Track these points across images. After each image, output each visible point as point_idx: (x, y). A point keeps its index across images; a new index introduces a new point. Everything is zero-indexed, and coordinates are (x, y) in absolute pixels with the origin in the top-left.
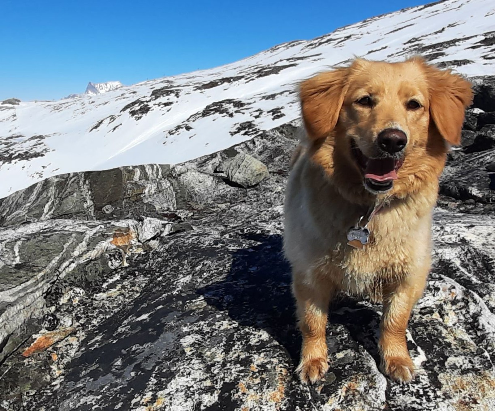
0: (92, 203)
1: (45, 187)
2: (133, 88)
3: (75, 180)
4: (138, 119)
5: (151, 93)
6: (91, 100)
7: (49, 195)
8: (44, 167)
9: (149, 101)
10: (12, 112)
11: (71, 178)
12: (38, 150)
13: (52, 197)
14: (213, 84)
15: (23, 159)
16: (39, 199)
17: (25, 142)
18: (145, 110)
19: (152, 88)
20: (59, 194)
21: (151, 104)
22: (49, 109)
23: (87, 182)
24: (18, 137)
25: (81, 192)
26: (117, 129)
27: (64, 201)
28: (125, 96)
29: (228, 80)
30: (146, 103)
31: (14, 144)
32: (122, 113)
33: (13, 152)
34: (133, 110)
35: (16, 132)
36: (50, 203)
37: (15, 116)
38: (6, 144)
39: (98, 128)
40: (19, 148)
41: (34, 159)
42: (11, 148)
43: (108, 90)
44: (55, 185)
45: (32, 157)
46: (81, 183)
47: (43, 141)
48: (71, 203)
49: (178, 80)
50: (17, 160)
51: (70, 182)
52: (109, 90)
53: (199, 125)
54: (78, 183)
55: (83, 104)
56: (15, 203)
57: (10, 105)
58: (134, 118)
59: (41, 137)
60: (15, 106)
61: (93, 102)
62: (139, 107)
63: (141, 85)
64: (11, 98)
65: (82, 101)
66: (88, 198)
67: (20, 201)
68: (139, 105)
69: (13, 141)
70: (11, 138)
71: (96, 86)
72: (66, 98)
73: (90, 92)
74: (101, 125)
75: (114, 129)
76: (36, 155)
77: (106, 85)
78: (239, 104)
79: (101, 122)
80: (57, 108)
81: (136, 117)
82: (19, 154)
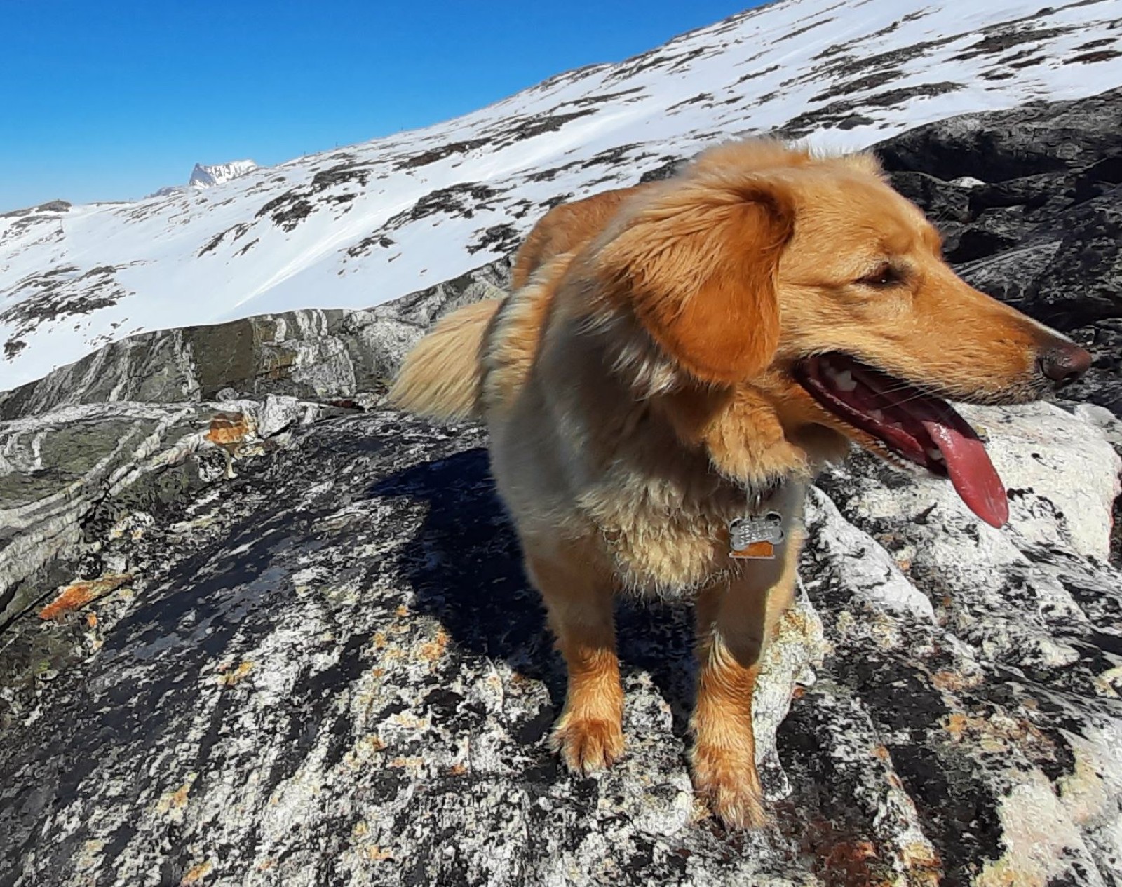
0: (198, 386)
1: (111, 358)
2: (277, 172)
3: (166, 343)
4: (290, 230)
5: (312, 179)
6: (200, 197)
7: (118, 372)
8: (114, 325)
9: (310, 194)
10: (55, 225)
11: (159, 340)
12: (104, 293)
13: (124, 376)
14: (430, 157)
15: (77, 311)
16: (101, 381)
17: (80, 279)
18: (303, 210)
19: (314, 170)
20: (135, 371)
21: (312, 200)
22: (121, 218)
23: (188, 347)
24: (67, 270)
25: (177, 365)
26: (250, 249)
27: (147, 382)
28: (264, 186)
29: (460, 147)
30: (303, 199)
31: (61, 283)
32: (258, 218)
33: (58, 299)
34: (279, 211)
35: (62, 262)
36: (119, 387)
37: (60, 232)
38: (45, 284)
39: (214, 250)
40: (69, 291)
41: (96, 310)
42: (55, 291)
43: (231, 176)
44: (129, 353)
45: (92, 308)
46: (177, 348)
47: (112, 276)
48: (158, 386)
49: (364, 152)
50: (65, 314)
51: (157, 348)
52: (234, 177)
53: (404, 235)
54: (172, 348)
55: (185, 204)
56: (56, 389)
57: (52, 213)
58: (281, 227)
59: (109, 270)
60: (62, 213)
61: (203, 201)
62: (290, 207)
63: (294, 165)
64: (52, 199)
65: (183, 200)
66: (190, 376)
67: (66, 385)
68: (291, 202)
69: (57, 278)
70: (55, 273)
71: (209, 171)
72: (153, 196)
73: (197, 182)
74: (221, 244)
75: (245, 249)
76: (101, 303)
77: (228, 167)
78: (482, 192)
79: (220, 238)
80: (138, 215)
81: (285, 226)
82: (70, 303)
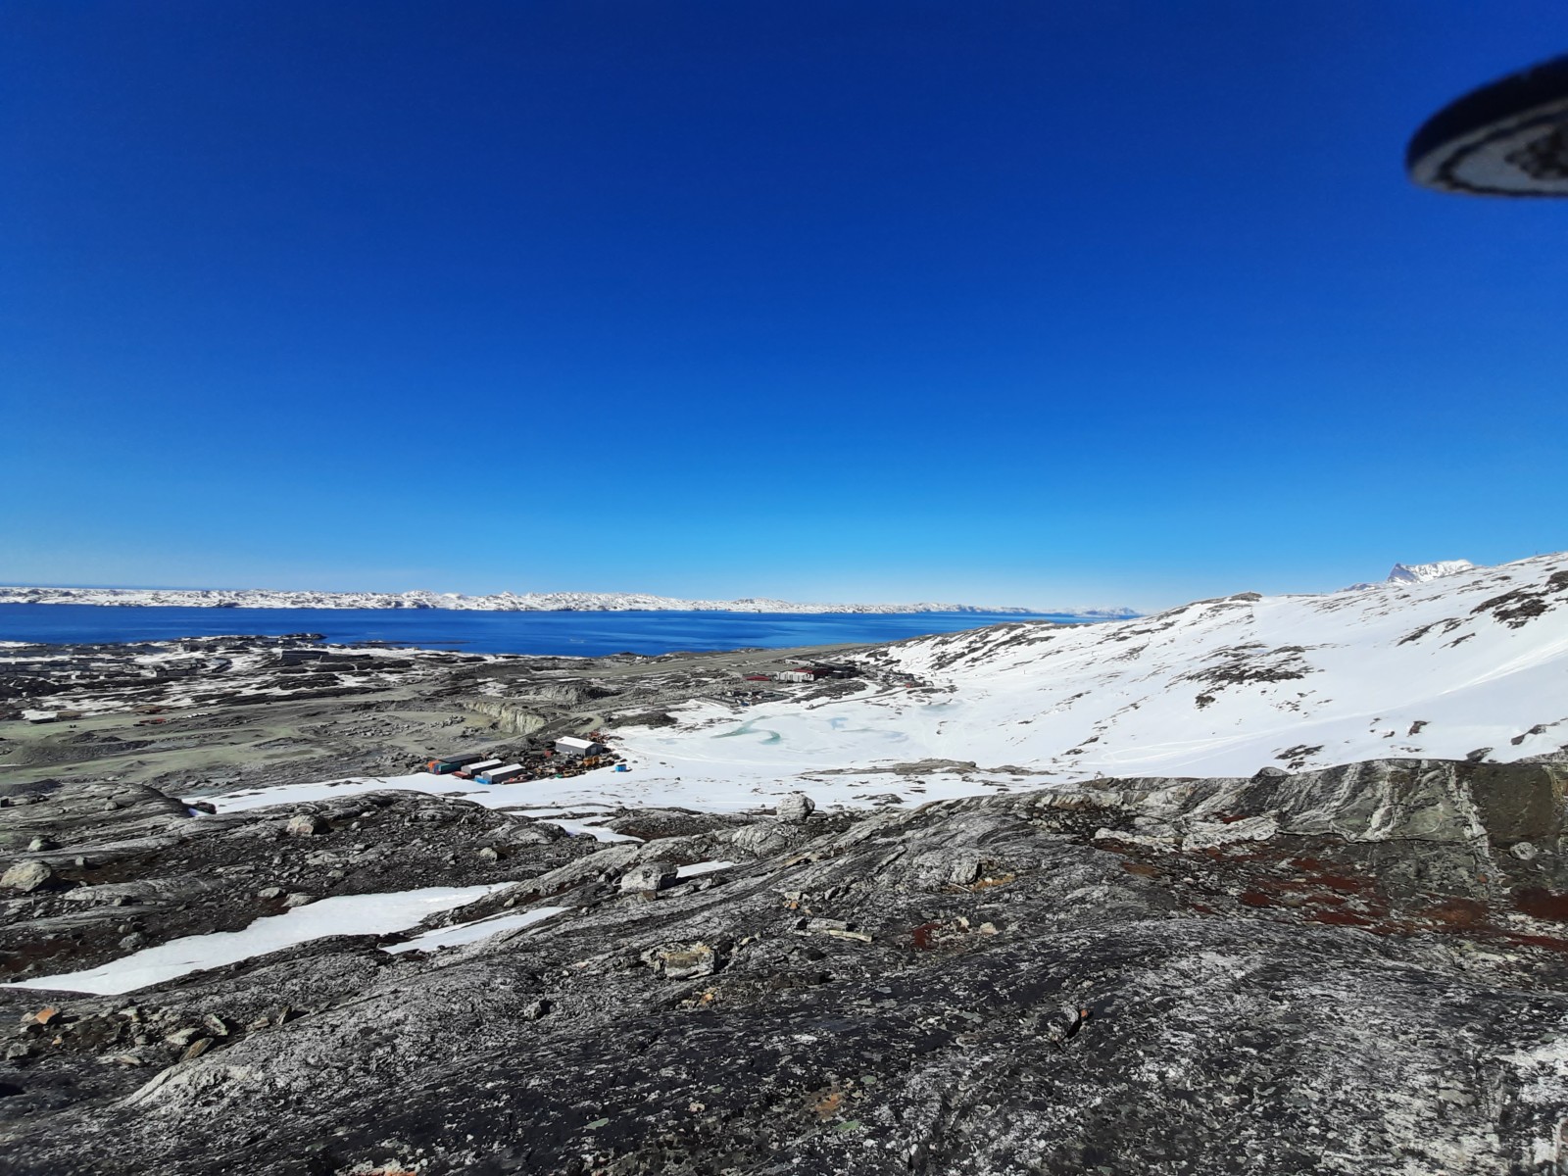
2: (1501, 570)
4: (1517, 627)
5: (1548, 579)
6: (1401, 593)
8: (1301, 695)
9: (1545, 593)
10: (1246, 611)
12: (1292, 668)
15: (1264, 679)
17: (1269, 654)
18: (1534, 609)
19: (1548, 570)
21: (1548, 600)
22: (1312, 608)
24: (1255, 646)
26: (1463, 643)
28: (1483, 585)
30: (1535, 598)
31: (1249, 656)
32: (1475, 614)
33: (1247, 668)
34: (1503, 609)
35: (1252, 640)
37: (1251, 616)
38: (1235, 656)
39: (1417, 640)
40: (1255, 663)
41: (1283, 681)
42: (1244, 661)
43: (1439, 574)
45: (1279, 678)
47: (1299, 655)
50: (1252, 680)
52: (1443, 576)
55: (1384, 599)
57: (1244, 602)
58: (1505, 623)
59: (1297, 649)
60: (1253, 603)
61: (1405, 596)
62: (1519, 605)
63: (1522, 564)
64: (1245, 592)
65: (1381, 595)
68: (1519, 601)
69: (1246, 652)
70: (1244, 647)
71: (1412, 569)
72: (1346, 590)
73: (1398, 579)
74: (1425, 636)
75: (1457, 642)
76: (1288, 676)
77: (1436, 566)
79: (1426, 630)
80: (1330, 607)
81: (1511, 623)
82: (1257, 672)
